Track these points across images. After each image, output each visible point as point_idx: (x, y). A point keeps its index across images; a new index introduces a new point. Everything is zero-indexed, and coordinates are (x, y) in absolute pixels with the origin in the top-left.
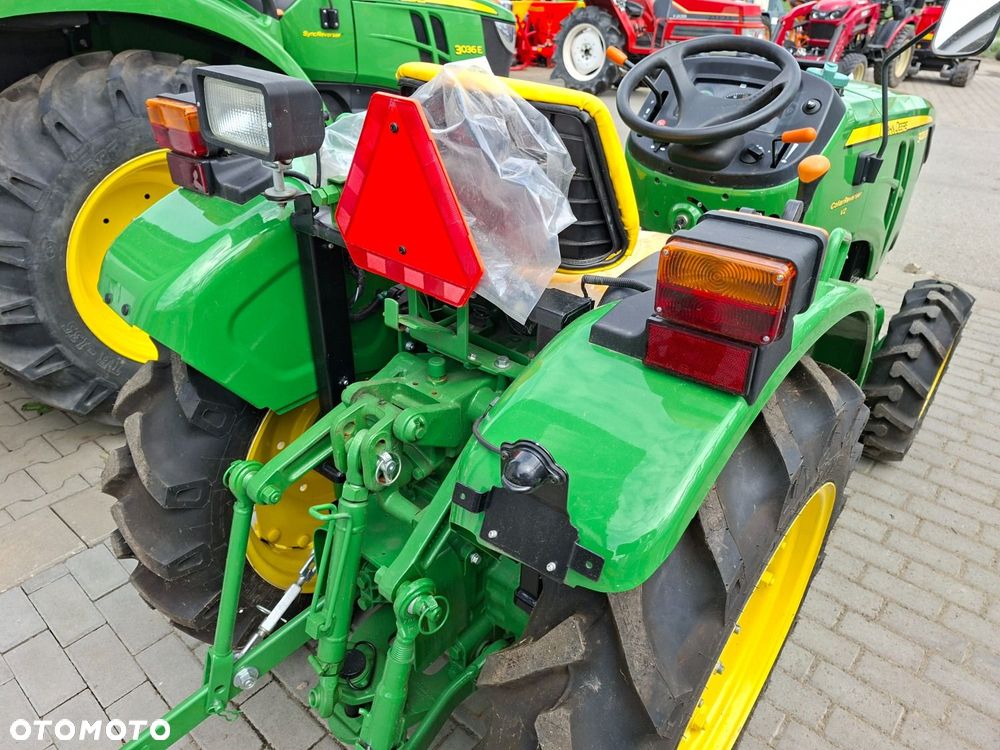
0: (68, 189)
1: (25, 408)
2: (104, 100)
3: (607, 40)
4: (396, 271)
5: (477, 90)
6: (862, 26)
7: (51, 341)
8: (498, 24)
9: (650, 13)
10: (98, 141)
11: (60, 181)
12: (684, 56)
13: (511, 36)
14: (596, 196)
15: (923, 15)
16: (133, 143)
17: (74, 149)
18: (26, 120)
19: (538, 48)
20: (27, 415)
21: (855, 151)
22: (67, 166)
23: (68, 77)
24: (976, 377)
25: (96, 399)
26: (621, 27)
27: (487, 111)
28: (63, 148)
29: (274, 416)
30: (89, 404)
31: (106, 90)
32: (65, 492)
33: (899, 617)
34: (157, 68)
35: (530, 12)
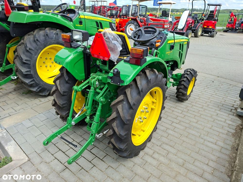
0: (38, 51)
1: (23, 93)
2: (44, 36)
3: (136, 27)
4: (98, 57)
5: (110, 33)
6: (191, 24)
7: (33, 78)
8: (112, 24)
9: (145, 21)
10: (43, 43)
11: (36, 49)
12: (144, 29)
13: (115, 26)
14: (125, 47)
15: (204, 22)
16: (48, 43)
17: (39, 44)
18: (31, 39)
19: (121, 29)
20: (23, 94)
21: (170, 44)
22: (38, 47)
23: (38, 32)
24: (203, 89)
25: (39, 89)
26: (139, 25)
27: (111, 35)
28: (38, 44)
29: (79, 81)
30: (38, 90)
31: (45, 34)
32: (33, 106)
33: (182, 123)
34: (52, 31)
35: (119, 21)
